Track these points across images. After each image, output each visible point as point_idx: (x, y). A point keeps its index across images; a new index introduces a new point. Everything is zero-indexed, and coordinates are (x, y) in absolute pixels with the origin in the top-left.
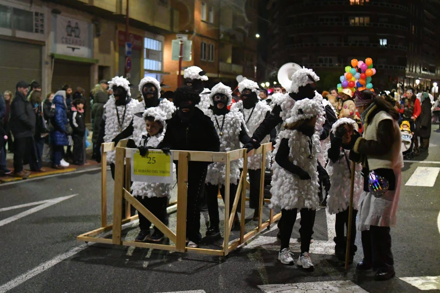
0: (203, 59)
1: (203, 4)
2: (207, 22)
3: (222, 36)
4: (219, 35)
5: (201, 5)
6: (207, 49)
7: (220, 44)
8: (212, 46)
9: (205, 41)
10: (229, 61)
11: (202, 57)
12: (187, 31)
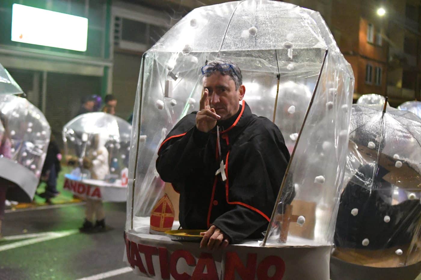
0: (368, 82)
1: (370, 25)
2: (375, 44)
3: (391, 59)
4: (388, 58)
5: (368, 26)
6: (373, 71)
7: (389, 67)
8: (380, 70)
9: (371, 64)
10: (400, 85)
11: (366, 80)
12: (351, 53)
